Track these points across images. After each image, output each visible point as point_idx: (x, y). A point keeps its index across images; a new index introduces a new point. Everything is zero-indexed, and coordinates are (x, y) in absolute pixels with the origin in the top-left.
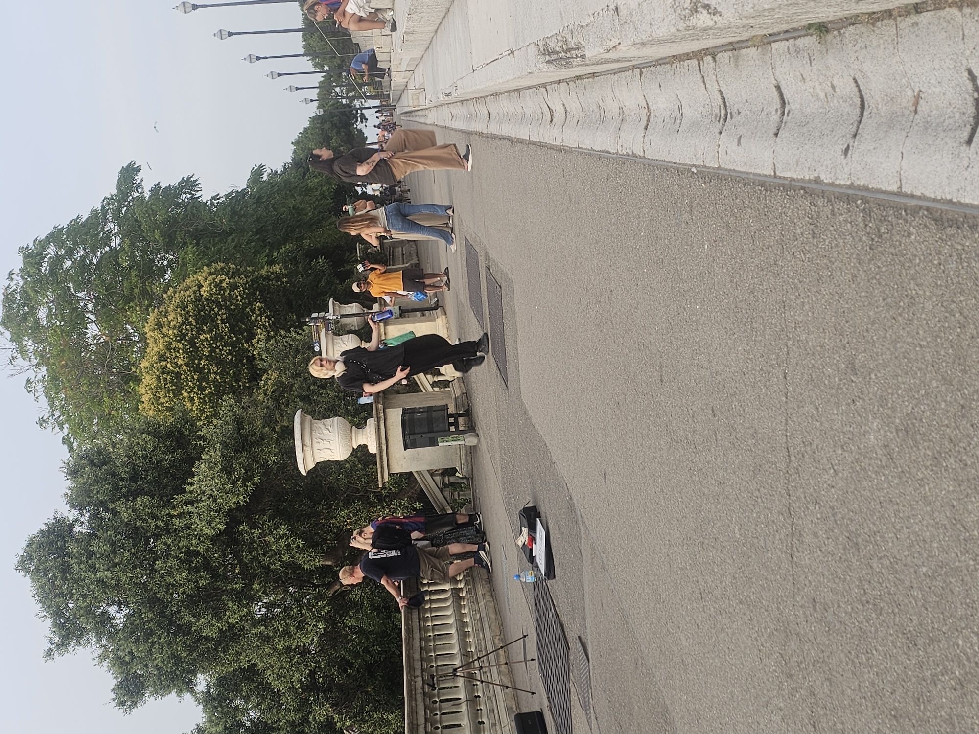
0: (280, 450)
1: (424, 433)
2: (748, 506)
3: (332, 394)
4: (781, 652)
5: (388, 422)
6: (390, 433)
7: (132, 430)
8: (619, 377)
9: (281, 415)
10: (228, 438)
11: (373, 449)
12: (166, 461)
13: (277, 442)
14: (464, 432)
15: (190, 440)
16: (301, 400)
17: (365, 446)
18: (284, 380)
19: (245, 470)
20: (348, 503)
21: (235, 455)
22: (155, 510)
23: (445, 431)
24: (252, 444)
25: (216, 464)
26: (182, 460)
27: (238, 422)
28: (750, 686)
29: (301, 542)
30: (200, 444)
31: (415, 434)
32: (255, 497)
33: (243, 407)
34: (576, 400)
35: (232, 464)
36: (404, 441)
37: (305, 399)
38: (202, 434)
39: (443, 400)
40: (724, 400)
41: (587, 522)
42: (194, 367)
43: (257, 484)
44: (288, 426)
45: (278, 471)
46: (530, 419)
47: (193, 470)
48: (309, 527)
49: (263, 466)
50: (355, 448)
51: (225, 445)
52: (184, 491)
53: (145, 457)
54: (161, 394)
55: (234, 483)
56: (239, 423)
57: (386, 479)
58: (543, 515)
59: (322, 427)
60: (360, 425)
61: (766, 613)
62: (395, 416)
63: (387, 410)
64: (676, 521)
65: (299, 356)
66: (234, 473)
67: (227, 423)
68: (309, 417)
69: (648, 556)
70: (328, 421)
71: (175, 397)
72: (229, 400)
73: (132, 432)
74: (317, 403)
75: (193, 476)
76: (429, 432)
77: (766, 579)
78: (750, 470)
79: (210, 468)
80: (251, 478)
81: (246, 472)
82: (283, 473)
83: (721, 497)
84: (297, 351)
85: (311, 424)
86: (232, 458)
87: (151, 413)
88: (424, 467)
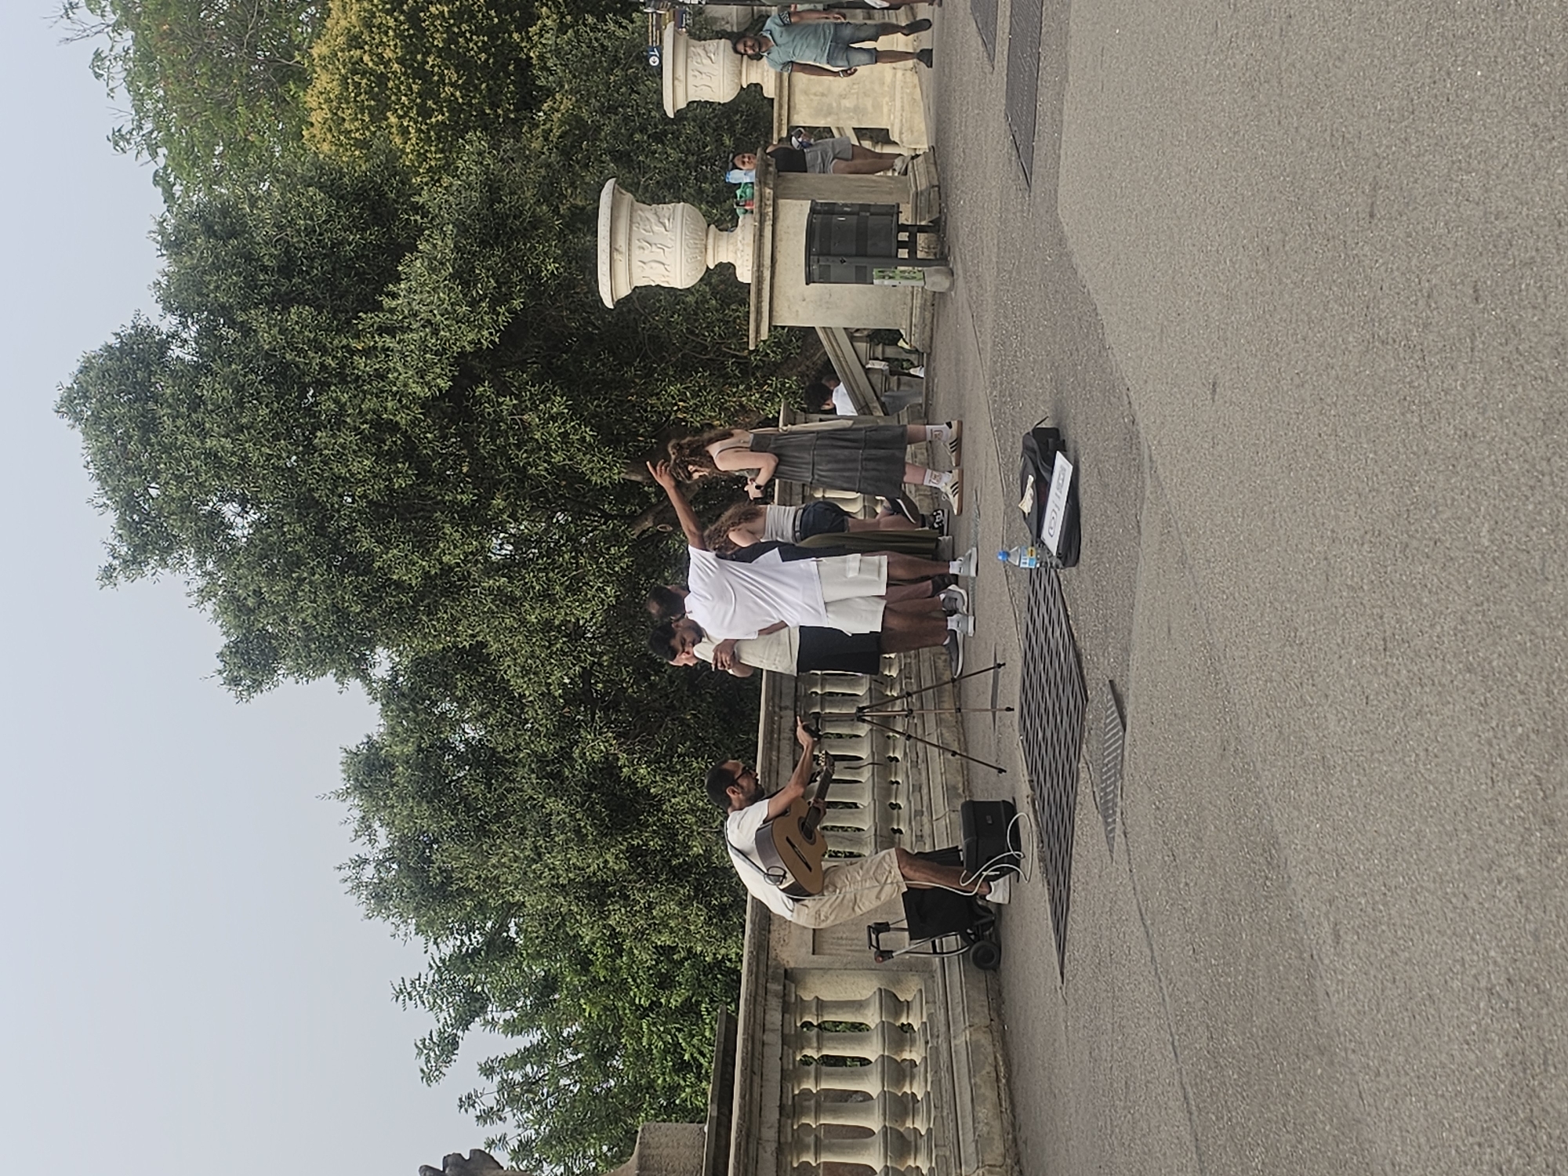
0: (565, 253)
1: (846, 256)
2: (1518, 488)
3: (674, 155)
4: (1538, 773)
5: (779, 226)
6: (781, 246)
7: (288, 176)
8: (1277, 195)
9: (573, 185)
10: (469, 217)
11: (745, 275)
12: (350, 244)
13: (561, 236)
14: (924, 262)
15: (398, 209)
16: (615, 160)
17: (731, 266)
18: (585, 114)
19: (496, 282)
20: (684, 370)
21: (481, 251)
22: (322, 336)
23: (890, 256)
24: (513, 232)
25: (442, 263)
26: (379, 246)
27: (490, 187)
28: (1460, 827)
29: (588, 433)
30: (416, 221)
31: (829, 254)
32: (511, 336)
33: (502, 160)
34: (1176, 230)
35: (474, 267)
36: (808, 264)
37: (621, 158)
38: (421, 201)
39: (891, 194)
40: (1505, 272)
41: (1160, 470)
42: (414, 68)
43: (515, 313)
44: (584, 208)
45: (557, 292)
46: (1069, 255)
47: (400, 268)
48: (607, 407)
49: (531, 278)
50: (712, 267)
51: (462, 229)
52: (378, 307)
53: (310, 232)
54: (347, 114)
55: (474, 304)
56: (493, 188)
57: (764, 335)
58: (1070, 445)
59: (653, 219)
60: (725, 222)
61: (1519, 697)
62: (795, 215)
63: (781, 202)
64: (1355, 497)
65: (617, 71)
66: (475, 285)
67: (470, 187)
68: (629, 196)
69: (1283, 554)
70: (665, 209)
71: (372, 122)
72: (475, 141)
73: (288, 180)
74: (643, 169)
75: (399, 280)
76: (856, 255)
77: (1532, 633)
78: (1537, 419)
79: (432, 270)
80: (506, 299)
81: (499, 287)
82: (567, 297)
83: (1462, 461)
84: (615, 61)
85: (632, 211)
86: (474, 255)
87: (326, 147)
88: (838, 322)
